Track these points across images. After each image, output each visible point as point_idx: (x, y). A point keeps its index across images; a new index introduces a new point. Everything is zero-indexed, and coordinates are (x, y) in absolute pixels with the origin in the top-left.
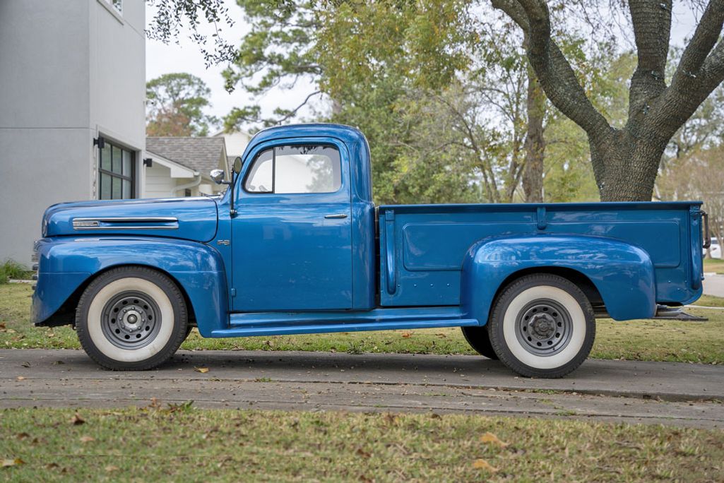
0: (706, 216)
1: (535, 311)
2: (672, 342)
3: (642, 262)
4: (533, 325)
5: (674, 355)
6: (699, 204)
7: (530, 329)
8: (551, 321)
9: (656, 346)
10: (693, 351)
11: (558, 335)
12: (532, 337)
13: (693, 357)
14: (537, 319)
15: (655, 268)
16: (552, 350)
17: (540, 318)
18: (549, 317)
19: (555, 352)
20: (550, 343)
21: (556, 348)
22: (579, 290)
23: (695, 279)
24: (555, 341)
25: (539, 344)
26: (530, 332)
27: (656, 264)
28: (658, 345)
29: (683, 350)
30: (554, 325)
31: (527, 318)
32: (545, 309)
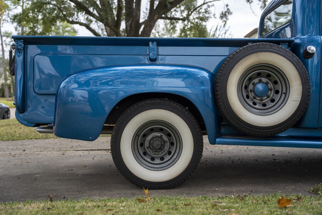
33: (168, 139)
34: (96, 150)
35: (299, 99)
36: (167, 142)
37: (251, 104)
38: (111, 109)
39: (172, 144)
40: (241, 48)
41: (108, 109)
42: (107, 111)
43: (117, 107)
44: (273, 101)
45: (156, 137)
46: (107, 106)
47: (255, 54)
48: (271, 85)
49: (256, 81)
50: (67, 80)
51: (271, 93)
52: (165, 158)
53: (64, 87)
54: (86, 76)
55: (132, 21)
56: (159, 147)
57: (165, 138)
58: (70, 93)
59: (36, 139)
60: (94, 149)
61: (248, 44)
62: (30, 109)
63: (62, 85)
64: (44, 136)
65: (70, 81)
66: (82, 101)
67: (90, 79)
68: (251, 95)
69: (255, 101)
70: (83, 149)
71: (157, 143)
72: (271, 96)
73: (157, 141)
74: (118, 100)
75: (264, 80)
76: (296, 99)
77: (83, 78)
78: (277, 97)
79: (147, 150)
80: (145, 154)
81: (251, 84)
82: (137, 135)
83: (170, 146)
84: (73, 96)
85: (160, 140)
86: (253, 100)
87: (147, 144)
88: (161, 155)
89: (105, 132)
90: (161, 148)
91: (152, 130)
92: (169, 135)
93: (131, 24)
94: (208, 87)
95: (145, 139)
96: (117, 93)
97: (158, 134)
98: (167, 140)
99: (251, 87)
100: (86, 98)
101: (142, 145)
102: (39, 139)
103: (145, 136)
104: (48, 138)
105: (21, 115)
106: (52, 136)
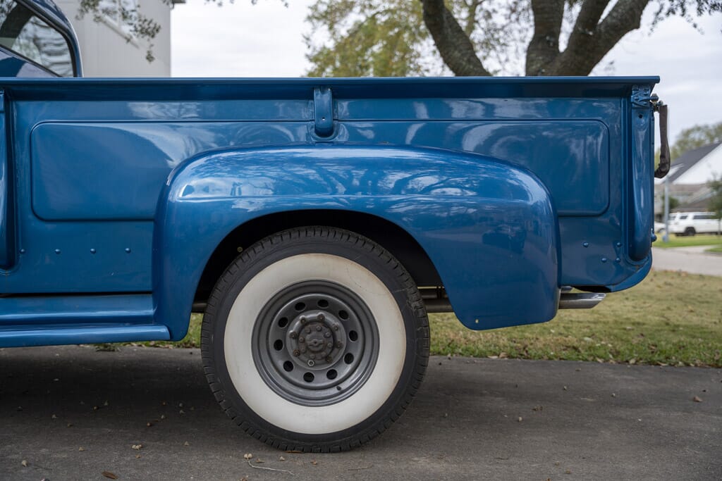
0: (663, 110)
1: (300, 306)
2: (570, 325)
3: (531, 203)
4: (296, 336)
5: (575, 348)
6: (652, 82)
7: (290, 345)
8: (338, 328)
9: (550, 333)
10: (601, 340)
11: (349, 359)
12: (295, 360)
13: (601, 352)
14: (305, 323)
15: (558, 217)
16: (334, 391)
17: (312, 321)
18: (332, 320)
19: (342, 395)
20: (332, 374)
21: (344, 386)
22: (394, 262)
23: (639, 238)
24: (344, 370)
25: (309, 377)
26: (291, 352)
27: (559, 211)
28: (553, 331)
29: (586, 339)
30: (342, 336)
31: (283, 322)
32: (323, 304)
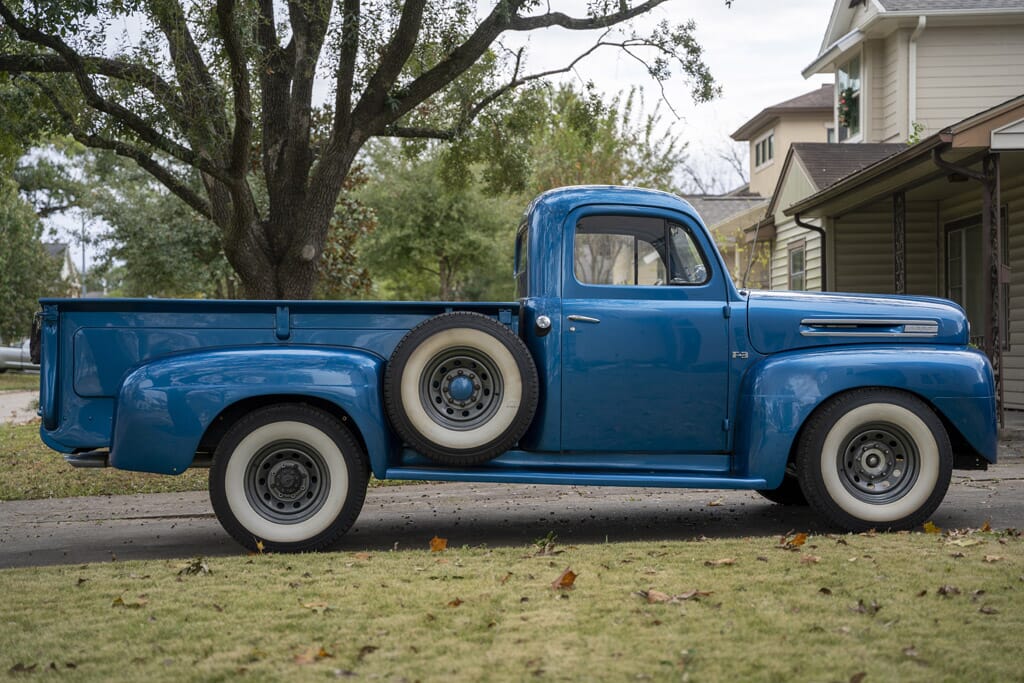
33: (308, 471)
34: (176, 517)
35: (518, 404)
36: (305, 477)
37: (444, 411)
38: (211, 420)
39: (314, 479)
40: (436, 317)
41: (205, 420)
42: (203, 424)
43: (221, 418)
44: (479, 407)
45: (287, 468)
46: (203, 415)
47: (446, 332)
48: (477, 381)
49: (453, 373)
50: (134, 374)
51: (478, 394)
52: (301, 502)
53: (130, 385)
54: (164, 368)
55: (285, 143)
56: (291, 484)
57: (302, 469)
58: (138, 394)
59: (9, 499)
60: (171, 514)
61: (444, 312)
62: (66, 422)
63: (127, 382)
64: (31, 492)
65: (140, 376)
66: (156, 406)
67: (171, 372)
68: (446, 397)
69: (452, 406)
70: (145, 515)
71: (286, 478)
72: (478, 399)
73: (288, 475)
74: (226, 405)
75: (468, 372)
76: (512, 404)
77: (159, 370)
78: (486, 401)
79: (272, 491)
80: (268, 496)
81: (445, 379)
82: (253, 465)
83: (310, 485)
84: (143, 398)
85: (292, 472)
86: (447, 405)
87: (271, 480)
88: (294, 498)
89: (199, 464)
90: (295, 488)
91: (280, 457)
92: (309, 465)
93: (281, 154)
94: (373, 385)
95: (268, 473)
96: (223, 394)
97: (291, 464)
98: (306, 473)
99: (445, 383)
100: (164, 401)
101: (262, 481)
102: (16, 499)
103: (267, 466)
104: (43, 498)
105: (50, 434)
106: (51, 493)
